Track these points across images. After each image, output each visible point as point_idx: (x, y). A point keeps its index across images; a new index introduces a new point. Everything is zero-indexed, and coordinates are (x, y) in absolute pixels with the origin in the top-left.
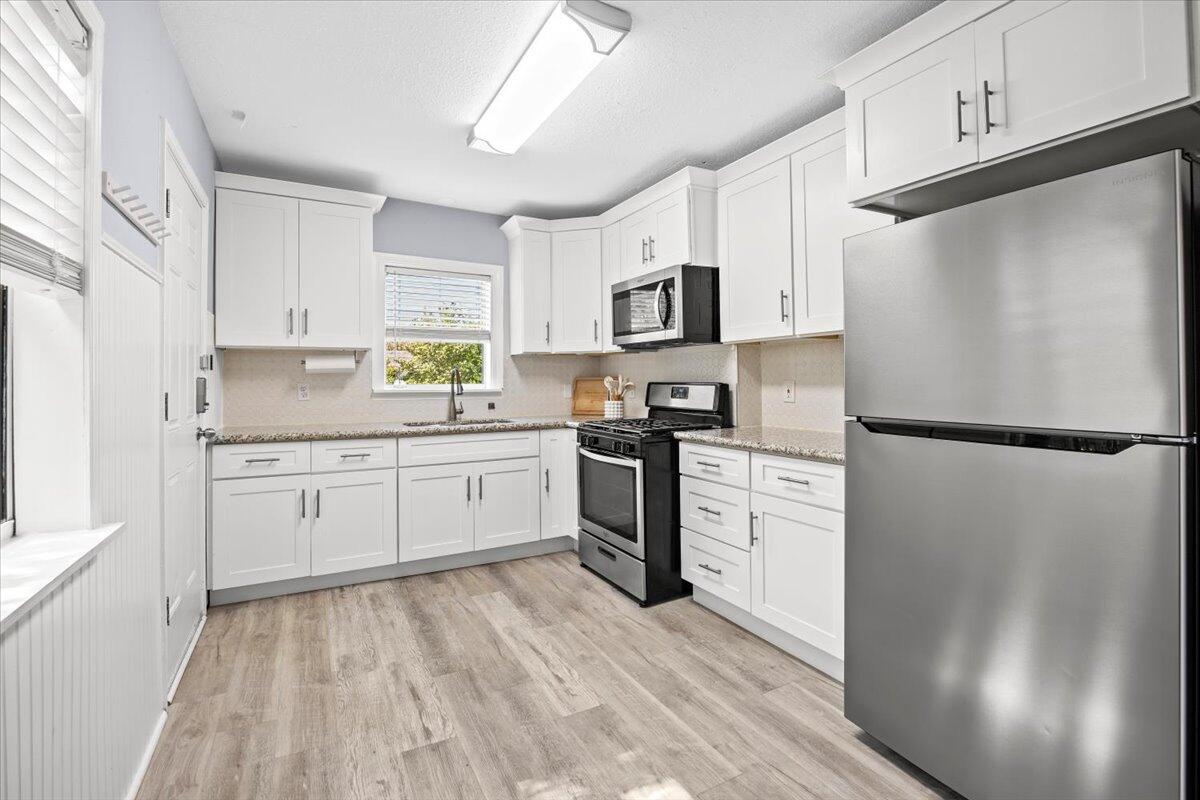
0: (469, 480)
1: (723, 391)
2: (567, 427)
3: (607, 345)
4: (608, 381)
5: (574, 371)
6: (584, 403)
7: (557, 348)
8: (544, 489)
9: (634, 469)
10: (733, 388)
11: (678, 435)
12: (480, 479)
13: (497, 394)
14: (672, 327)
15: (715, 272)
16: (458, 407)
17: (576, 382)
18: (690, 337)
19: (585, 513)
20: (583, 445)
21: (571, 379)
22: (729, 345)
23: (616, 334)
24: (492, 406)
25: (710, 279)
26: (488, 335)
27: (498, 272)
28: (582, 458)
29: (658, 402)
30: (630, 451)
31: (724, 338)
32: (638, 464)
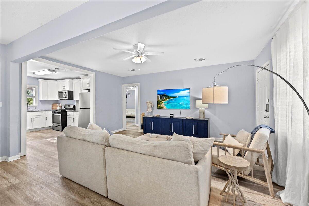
0: (32, 119)
1: (74, 106)
2: (50, 111)
3: (58, 99)
4: (58, 104)
5: (53, 102)
6: (54, 107)
7: (49, 99)
8: (46, 120)
9: (60, 115)
10: (76, 105)
11: (66, 111)
12: (34, 118)
13: (37, 106)
14: (66, 98)
15: (73, 91)
16: (28, 108)
17: (53, 104)
18: (69, 99)
19: (53, 122)
20: (53, 113)
21: (52, 104)
22: (75, 100)
23: (59, 98)
24: (35, 108)
25: (72, 92)
26: (35, 97)
27: (37, 87)
28: (53, 115)
29: (66, 107)
30: (59, 113)
31: (74, 99)
32: (61, 114)
